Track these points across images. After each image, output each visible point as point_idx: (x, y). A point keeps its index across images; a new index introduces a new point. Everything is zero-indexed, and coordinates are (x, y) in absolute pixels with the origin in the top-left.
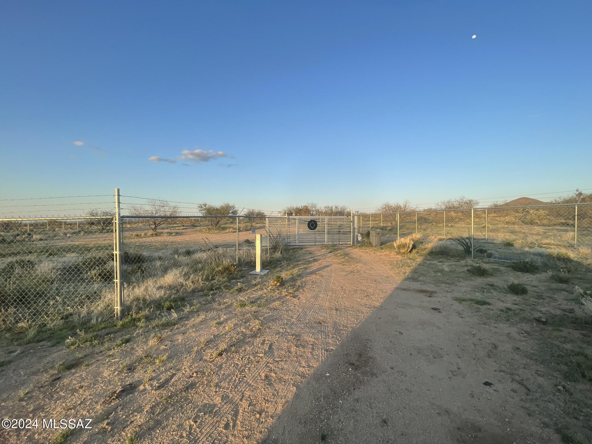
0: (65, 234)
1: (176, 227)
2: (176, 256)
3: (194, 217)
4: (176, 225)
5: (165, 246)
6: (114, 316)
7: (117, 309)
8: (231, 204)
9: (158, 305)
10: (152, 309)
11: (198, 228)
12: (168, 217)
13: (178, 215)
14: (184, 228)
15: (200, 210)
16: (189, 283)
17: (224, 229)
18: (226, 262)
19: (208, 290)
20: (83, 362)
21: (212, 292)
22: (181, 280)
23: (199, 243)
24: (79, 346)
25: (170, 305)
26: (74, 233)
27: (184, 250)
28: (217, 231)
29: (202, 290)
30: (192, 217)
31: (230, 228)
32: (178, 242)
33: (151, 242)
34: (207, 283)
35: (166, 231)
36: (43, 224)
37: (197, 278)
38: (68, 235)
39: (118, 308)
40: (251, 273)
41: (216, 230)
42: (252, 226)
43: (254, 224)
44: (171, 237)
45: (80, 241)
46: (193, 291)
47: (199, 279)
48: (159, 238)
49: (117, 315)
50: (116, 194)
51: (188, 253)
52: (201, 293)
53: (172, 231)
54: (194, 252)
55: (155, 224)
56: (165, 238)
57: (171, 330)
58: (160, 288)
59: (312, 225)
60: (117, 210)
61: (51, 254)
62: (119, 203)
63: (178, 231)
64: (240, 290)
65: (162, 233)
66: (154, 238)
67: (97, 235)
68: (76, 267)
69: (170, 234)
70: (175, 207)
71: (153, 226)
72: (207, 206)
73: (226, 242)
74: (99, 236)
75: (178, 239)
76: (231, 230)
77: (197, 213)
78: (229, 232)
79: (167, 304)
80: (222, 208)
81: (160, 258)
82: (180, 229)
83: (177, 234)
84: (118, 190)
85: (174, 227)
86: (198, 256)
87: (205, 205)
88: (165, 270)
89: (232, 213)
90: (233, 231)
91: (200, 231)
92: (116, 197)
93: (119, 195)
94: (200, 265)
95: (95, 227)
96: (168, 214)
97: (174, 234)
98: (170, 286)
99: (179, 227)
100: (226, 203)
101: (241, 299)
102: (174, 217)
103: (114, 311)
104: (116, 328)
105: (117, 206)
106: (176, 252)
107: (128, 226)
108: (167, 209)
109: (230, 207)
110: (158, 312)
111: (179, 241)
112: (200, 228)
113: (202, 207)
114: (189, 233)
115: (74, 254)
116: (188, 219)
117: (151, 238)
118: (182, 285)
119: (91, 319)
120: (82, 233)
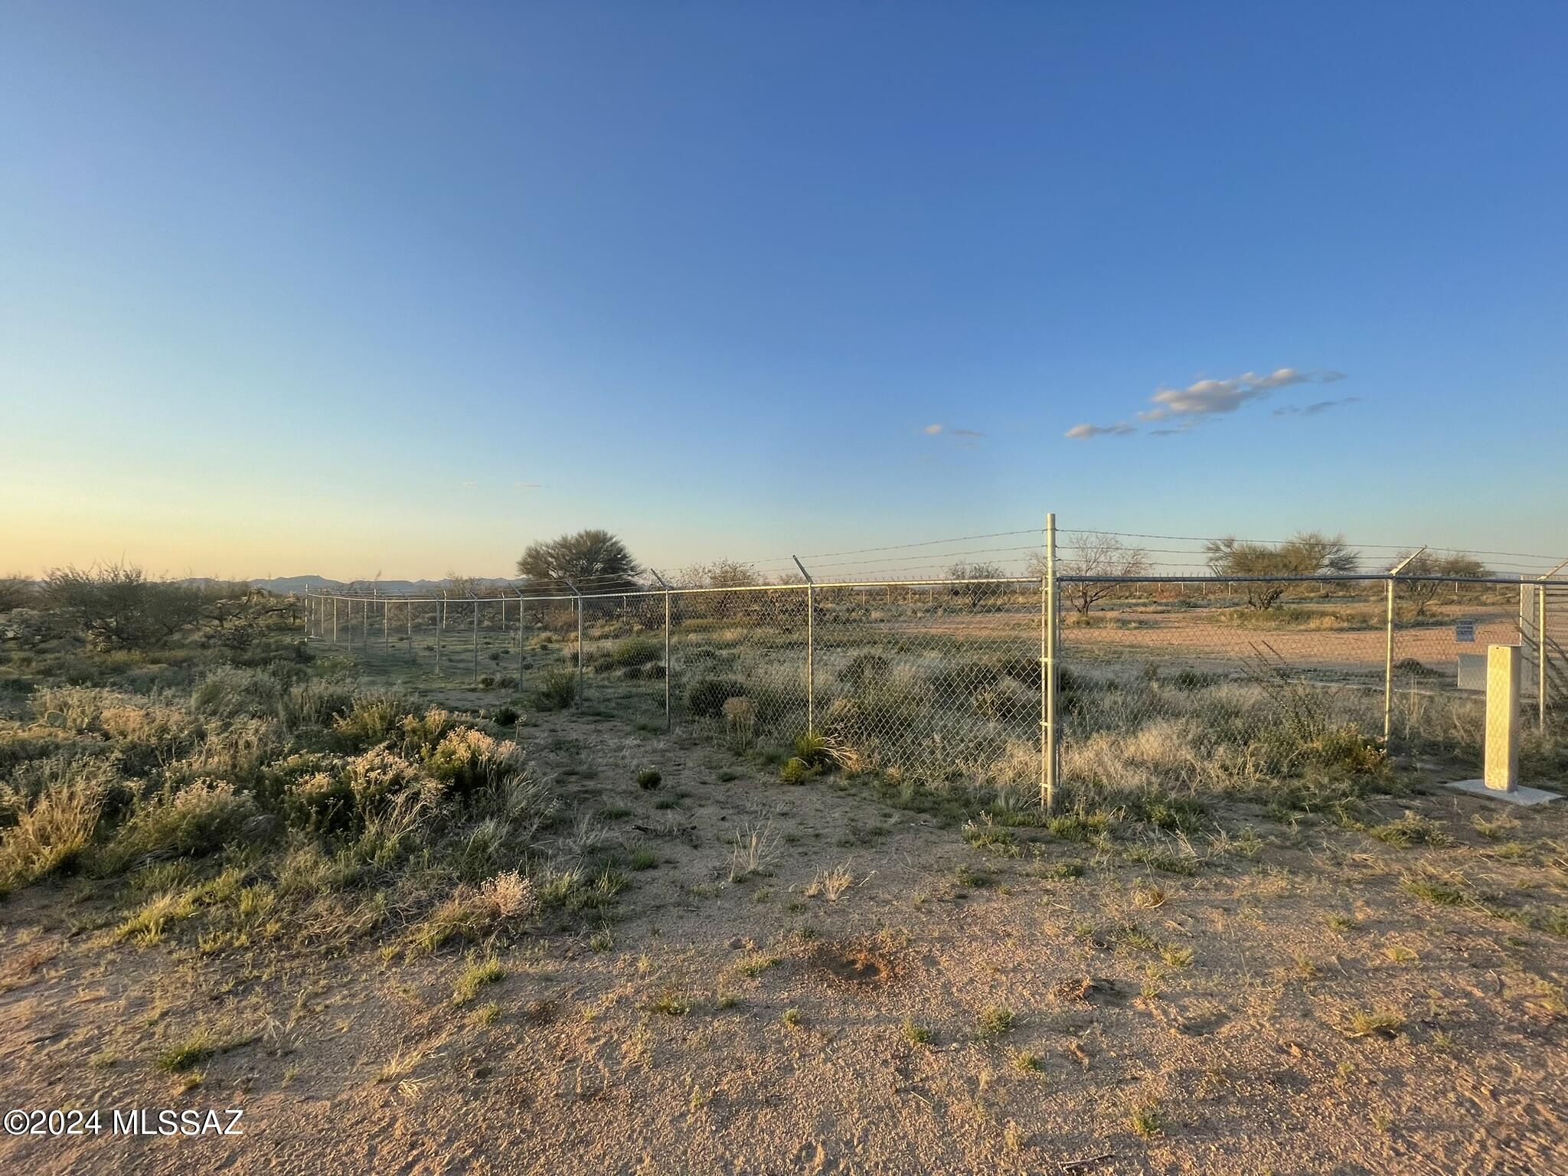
0: (914, 612)
1: (1136, 605)
2: (1155, 685)
3: (1184, 579)
4: (1134, 601)
5: (1113, 655)
6: (1039, 803)
7: (1046, 789)
8: (1328, 535)
9: (1137, 806)
10: (1123, 813)
11: (1204, 612)
12: (1116, 580)
13: (1143, 574)
14: (1160, 608)
15: (1211, 560)
16: (1213, 768)
17: (1298, 617)
18: (1341, 729)
19: (1281, 804)
20: (999, 883)
21: (1299, 815)
22: (1187, 754)
23: (1213, 656)
24: (984, 845)
25: (1170, 816)
26: (927, 611)
27: (1176, 672)
28: (1273, 624)
29: (1258, 799)
30: (1177, 579)
31: (1323, 614)
32: (1148, 647)
33: (1078, 641)
34: (1275, 783)
35: (1110, 615)
36: (923, 593)
37: (1240, 760)
38: (919, 615)
39: (1047, 787)
40: (1461, 785)
41: (1267, 620)
42: (1421, 612)
43: (1433, 605)
44: (1127, 632)
45: (938, 628)
46: (1230, 795)
47: (1245, 764)
48: (1096, 633)
49: (1045, 804)
50: (1049, 527)
51: (1189, 681)
52: (1256, 808)
53: (1126, 617)
54: (1206, 681)
55: (1085, 594)
56: (1109, 634)
57: (1186, 888)
58: (1132, 763)
60: (1050, 564)
61: (902, 649)
62: (1054, 546)
63: (1143, 617)
64: (1419, 839)
65: (1102, 620)
66: (1083, 631)
67: (966, 618)
68: (945, 680)
69: (1123, 623)
70: (1137, 552)
71: (1080, 602)
72: (1236, 545)
73: (1315, 659)
74: (967, 619)
75: (1148, 638)
76: (1328, 621)
77: (1198, 566)
78: (1318, 630)
79: (1160, 812)
80: (1292, 551)
81: (1112, 686)
82: (1149, 613)
83: (1142, 624)
84: (1053, 516)
85: (1130, 606)
86: (1224, 692)
87: (1229, 543)
88: (1136, 721)
89: (1332, 564)
90: (1336, 625)
91: (1212, 620)
92: (1049, 532)
93: (1054, 529)
94: (1238, 723)
95: (959, 601)
96: (1117, 571)
97: (1133, 625)
98: (1156, 765)
99: (1144, 605)
100: (1305, 534)
101: (1431, 870)
102: (1132, 580)
103: (1039, 793)
104: (1046, 832)
105: (1049, 555)
106: (1151, 673)
107: (1021, 600)
108: (1115, 556)
109: (1324, 547)
110: (1140, 826)
111: (1151, 644)
112: (1207, 610)
113: (1218, 549)
114: (1176, 624)
115: (934, 654)
116: (1168, 585)
117: (1076, 631)
118: (1192, 770)
119: (996, 796)
120: (940, 612)
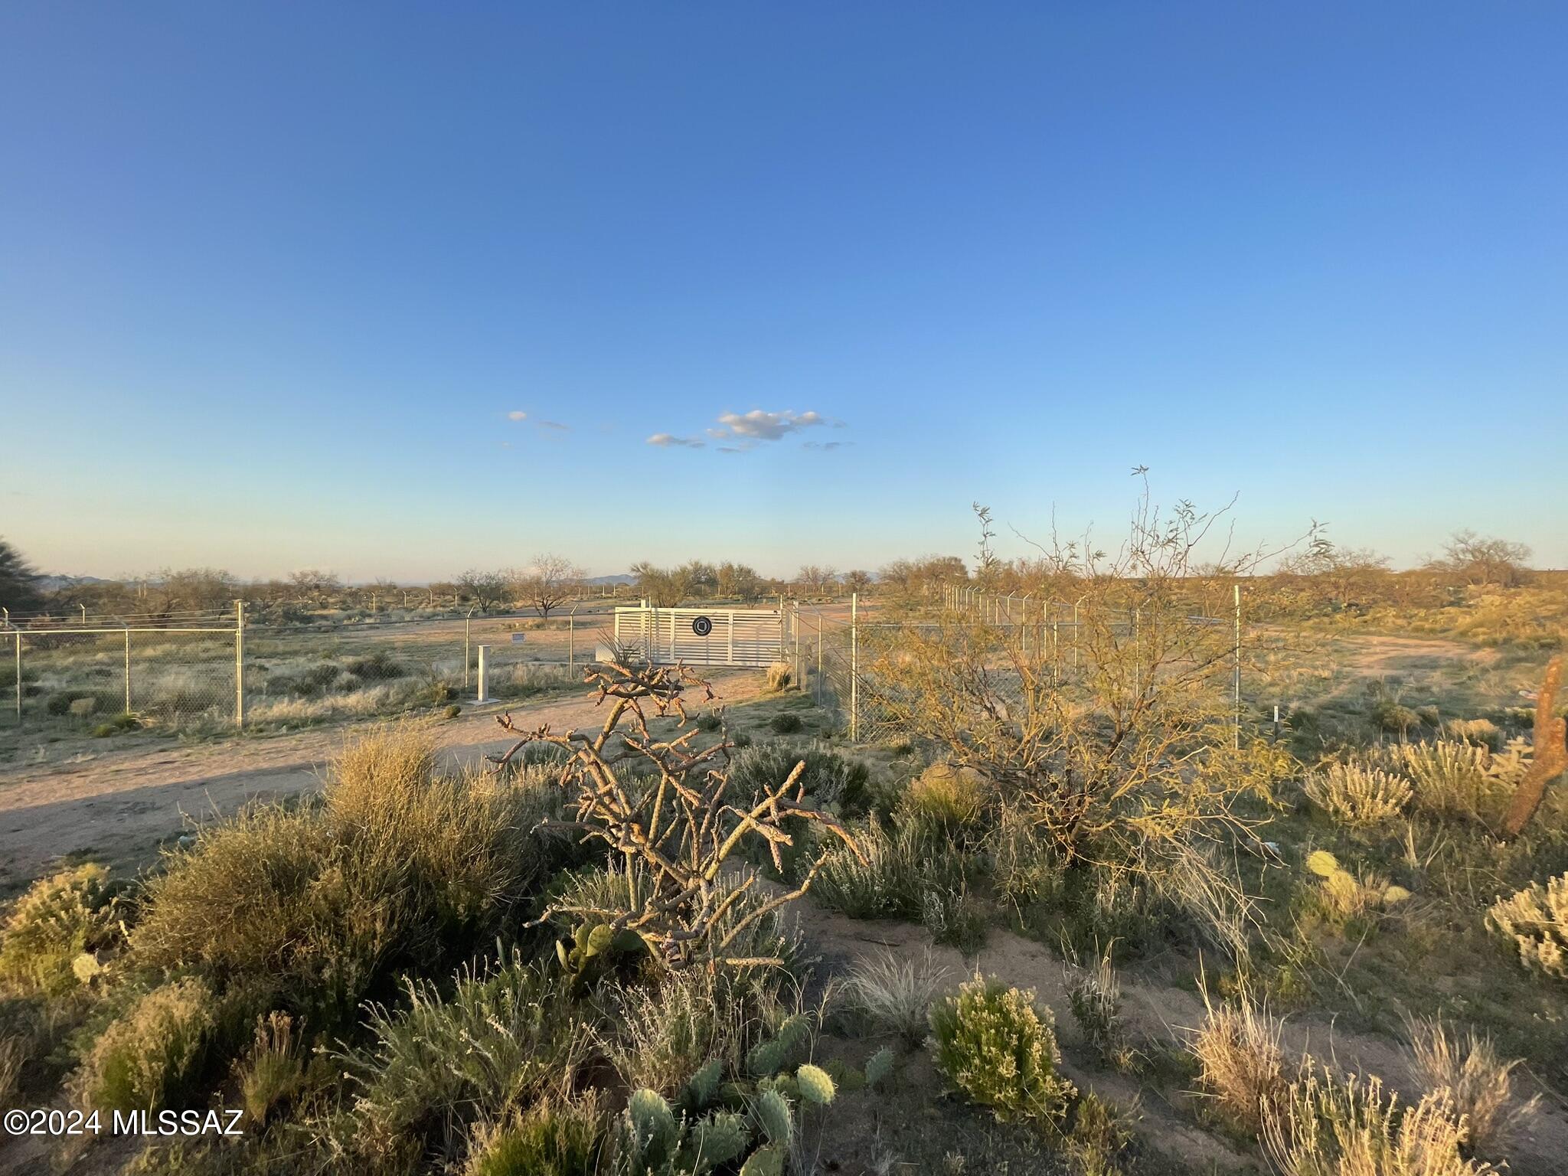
59: (702, 626)
